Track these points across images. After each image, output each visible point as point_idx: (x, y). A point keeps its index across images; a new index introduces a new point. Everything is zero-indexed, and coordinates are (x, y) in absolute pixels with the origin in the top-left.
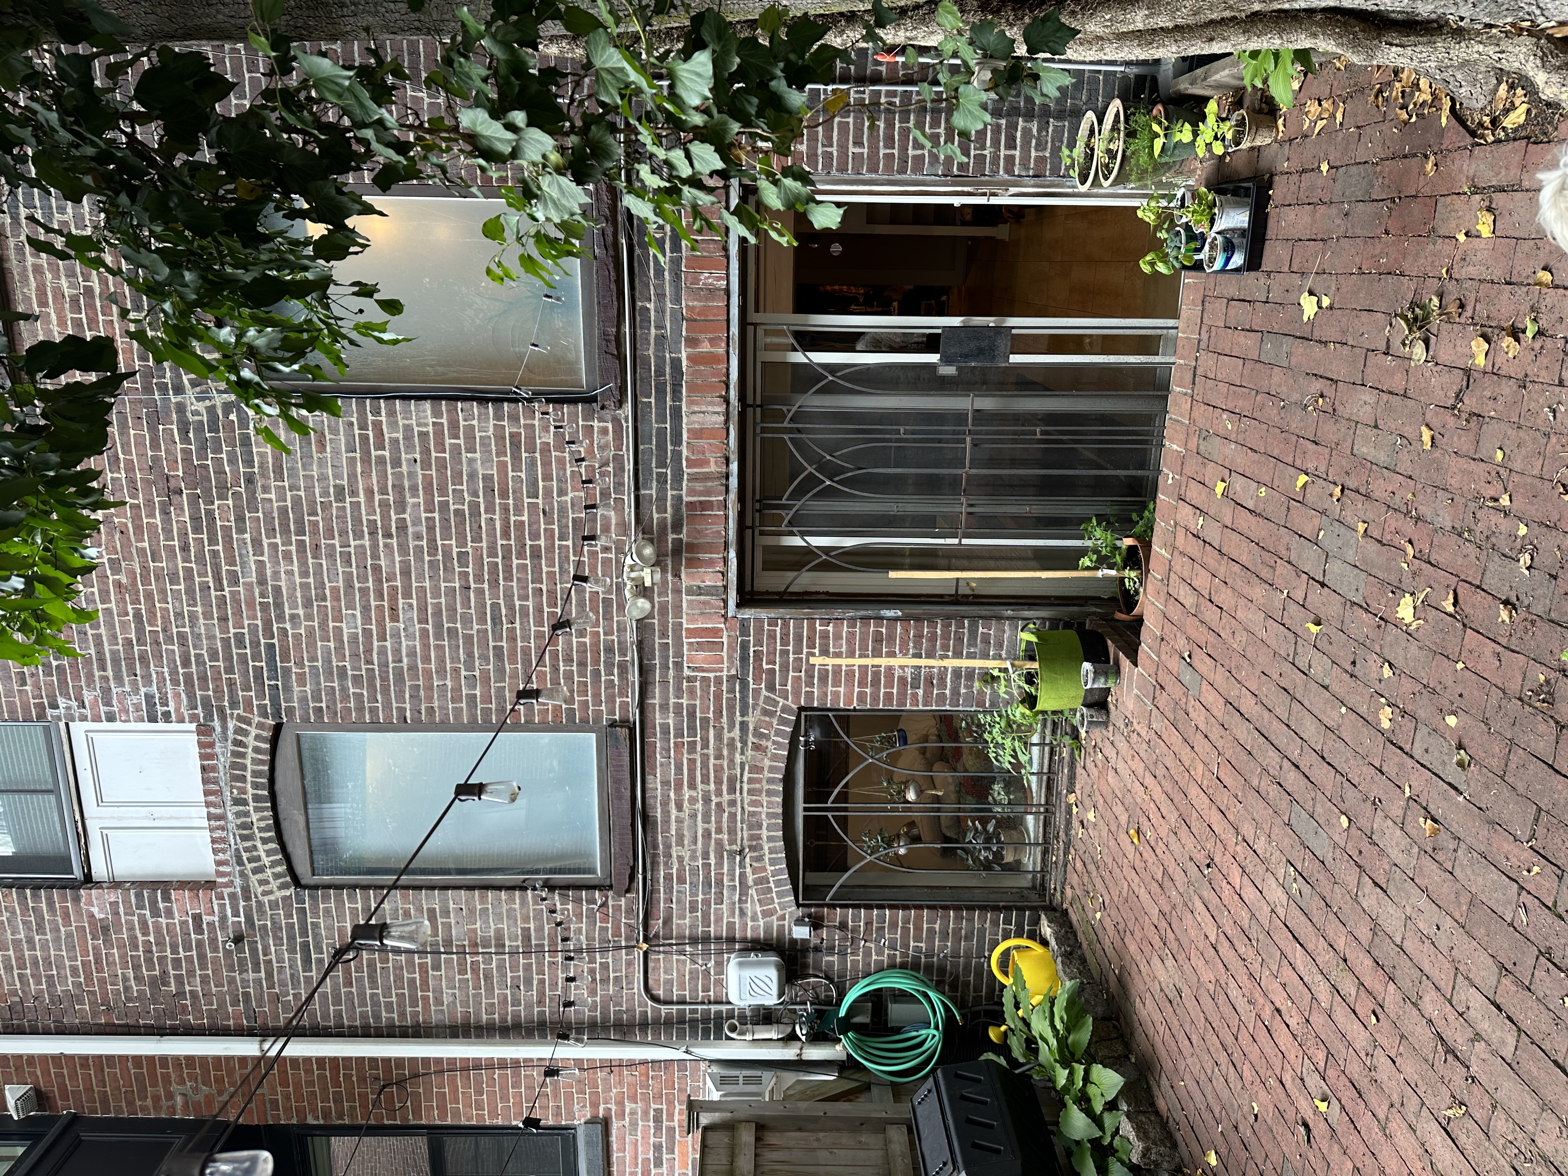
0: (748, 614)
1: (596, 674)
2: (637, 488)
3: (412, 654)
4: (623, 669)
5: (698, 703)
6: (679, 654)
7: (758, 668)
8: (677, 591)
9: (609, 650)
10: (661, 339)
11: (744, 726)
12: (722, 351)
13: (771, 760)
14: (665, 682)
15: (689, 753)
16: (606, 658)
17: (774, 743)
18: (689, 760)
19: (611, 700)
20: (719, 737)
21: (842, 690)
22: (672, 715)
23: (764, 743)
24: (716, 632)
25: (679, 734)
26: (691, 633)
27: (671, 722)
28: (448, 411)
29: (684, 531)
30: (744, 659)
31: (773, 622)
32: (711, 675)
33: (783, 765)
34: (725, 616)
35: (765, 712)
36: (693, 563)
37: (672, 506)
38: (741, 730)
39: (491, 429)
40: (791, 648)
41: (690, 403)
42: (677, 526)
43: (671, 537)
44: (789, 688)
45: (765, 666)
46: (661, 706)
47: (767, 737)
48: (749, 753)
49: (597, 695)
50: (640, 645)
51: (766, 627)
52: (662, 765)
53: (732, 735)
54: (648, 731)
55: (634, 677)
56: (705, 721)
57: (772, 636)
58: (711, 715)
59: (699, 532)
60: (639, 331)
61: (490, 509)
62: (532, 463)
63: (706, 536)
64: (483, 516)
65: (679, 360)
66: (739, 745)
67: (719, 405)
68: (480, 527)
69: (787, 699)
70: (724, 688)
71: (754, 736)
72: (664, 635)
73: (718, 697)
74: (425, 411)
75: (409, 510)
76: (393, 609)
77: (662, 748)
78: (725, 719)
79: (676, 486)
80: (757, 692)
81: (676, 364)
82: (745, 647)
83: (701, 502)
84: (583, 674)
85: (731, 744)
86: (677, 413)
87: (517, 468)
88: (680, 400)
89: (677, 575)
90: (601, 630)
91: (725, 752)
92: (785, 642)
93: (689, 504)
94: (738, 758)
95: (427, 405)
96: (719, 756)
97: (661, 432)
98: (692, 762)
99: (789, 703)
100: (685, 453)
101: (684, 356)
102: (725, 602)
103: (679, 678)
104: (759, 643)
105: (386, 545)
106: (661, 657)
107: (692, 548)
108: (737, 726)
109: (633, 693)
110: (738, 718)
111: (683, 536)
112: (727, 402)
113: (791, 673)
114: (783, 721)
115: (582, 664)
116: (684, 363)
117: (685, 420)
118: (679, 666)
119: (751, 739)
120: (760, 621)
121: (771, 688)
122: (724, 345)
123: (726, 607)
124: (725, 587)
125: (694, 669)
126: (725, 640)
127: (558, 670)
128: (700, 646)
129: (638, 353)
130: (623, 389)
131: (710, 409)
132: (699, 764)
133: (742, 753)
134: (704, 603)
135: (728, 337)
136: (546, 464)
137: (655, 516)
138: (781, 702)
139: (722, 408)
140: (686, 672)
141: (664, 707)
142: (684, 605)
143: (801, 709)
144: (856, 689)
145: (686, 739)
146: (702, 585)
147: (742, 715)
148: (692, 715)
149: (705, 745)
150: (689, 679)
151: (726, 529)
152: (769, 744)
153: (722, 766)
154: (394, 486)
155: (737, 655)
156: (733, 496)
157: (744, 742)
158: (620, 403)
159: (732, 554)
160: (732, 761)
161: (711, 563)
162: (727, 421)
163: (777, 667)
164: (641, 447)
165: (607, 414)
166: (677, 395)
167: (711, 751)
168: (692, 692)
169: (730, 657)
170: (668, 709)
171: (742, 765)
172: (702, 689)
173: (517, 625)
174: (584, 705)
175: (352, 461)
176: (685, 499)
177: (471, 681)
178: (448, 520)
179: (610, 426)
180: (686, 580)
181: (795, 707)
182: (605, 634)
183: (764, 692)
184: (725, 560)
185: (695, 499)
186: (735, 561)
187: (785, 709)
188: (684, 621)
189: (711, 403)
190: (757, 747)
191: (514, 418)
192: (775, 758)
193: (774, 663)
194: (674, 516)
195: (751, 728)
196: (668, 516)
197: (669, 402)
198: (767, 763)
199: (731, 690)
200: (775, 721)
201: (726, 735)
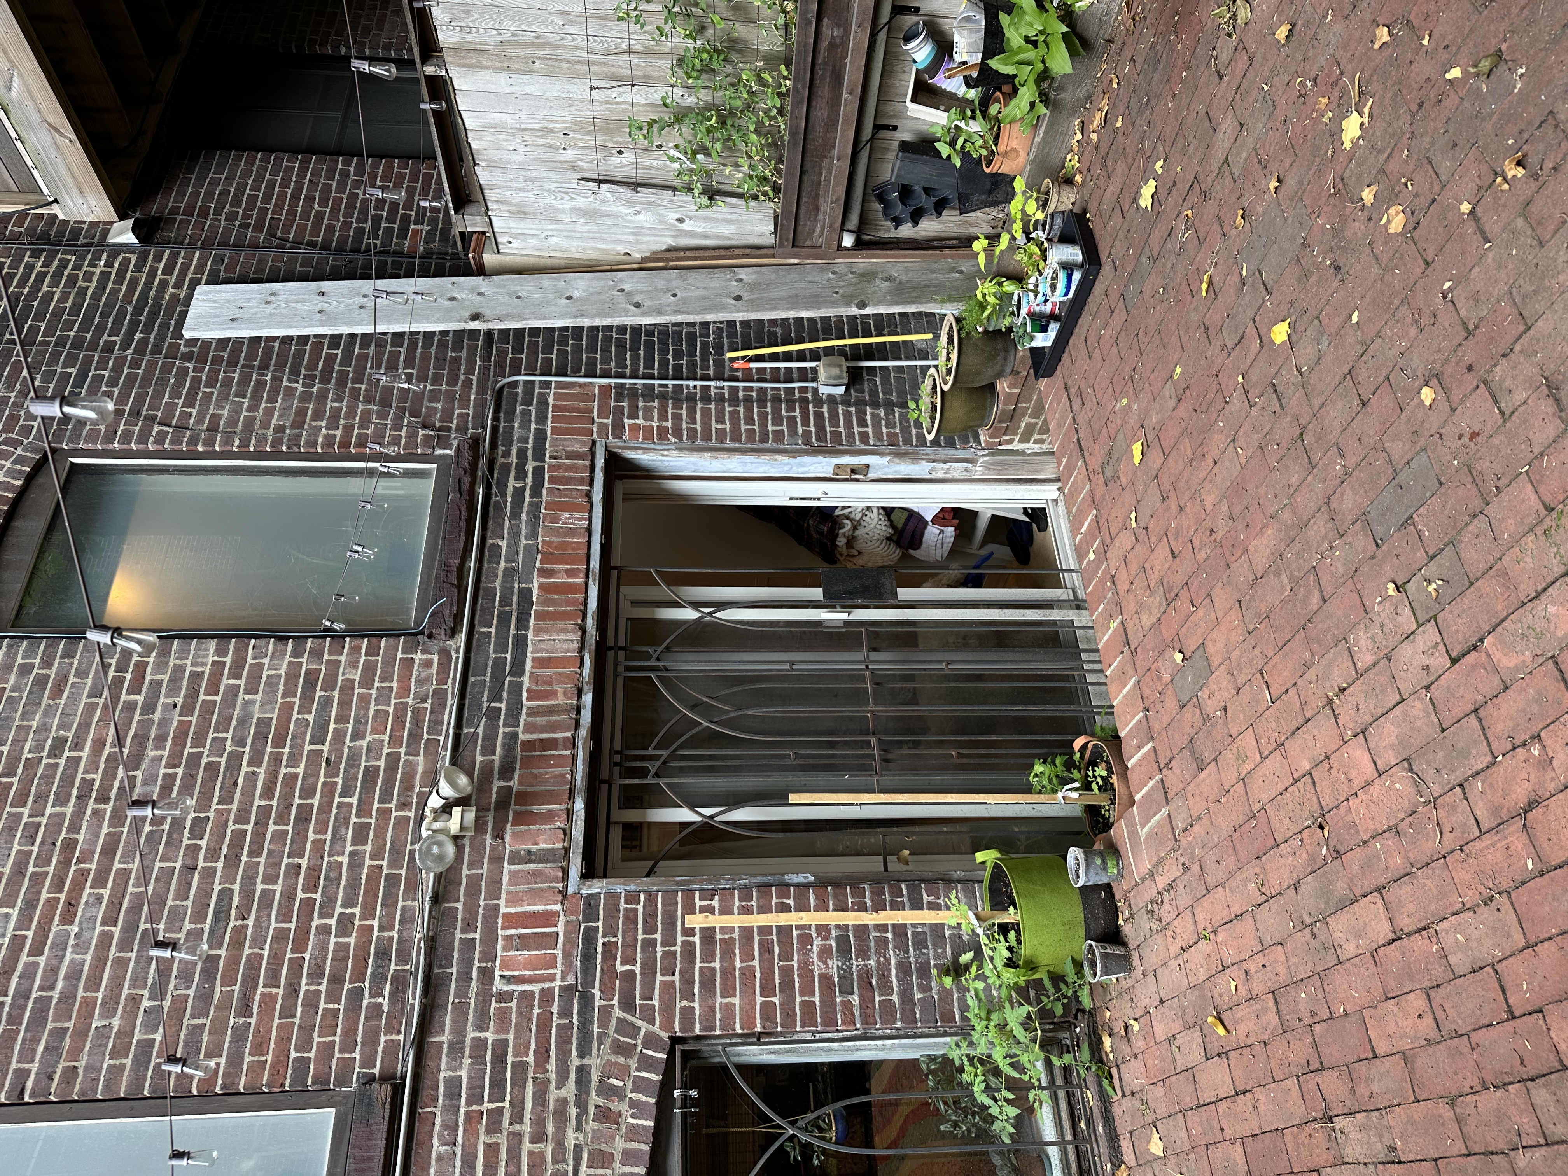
0: (596, 887)
1: (357, 995)
2: (459, 725)
3: (74, 975)
4: (400, 983)
5: (511, 1037)
6: (489, 956)
7: (610, 972)
8: (496, 860)
9: (383, 954)
10: (510, 573)
11: (583, 1071)
12: (580, 581)
13: (628, 1139)
14: (461, 1008)
15: (488, 1132)
16: (377, 966)
17: (633, 1104)
18: (488, 1146)
19: (371, 1040)
20: (541, 1098)
21: (736, 1001)
22: (467, 1061)
23: (615, 1105)
24: (548, 918)
25: (476, 1097)
26: (512, 920)
27: (464, 1074)
28: (236, 649)
29: (516, 777)
30: (588, 957)
31: (633, 898)
32: (536, 988)
33: (646, 1148)
34: (563, 894)
35: (620, 1049)
36: (523, 818)
37: (503, 746)
38: (579, 1082)
39: (284, 667)
40: (658, 936)
41: (538, 631)
42: (506, 771)
43: (497, 784)
44: (656, 1002)
45: (620, 968)
46: (451, 1045)
47: (618, 1093)
48: (591, 1125)
49: (350, 1032)
50: (432, 943)
51: (623, 905)
52: (440, 1159)
53: (563, 1093)
54: (425, 1094)
55: (415, 999)
56: (520, 1068)
57: (630, 917)
58: (531, 1059)
59: (535, 776)
60: (486, 565)
61: (256, 760)
62: (326, 703)
63: (546, 781)
64: (244, 769)
65: (530, 591)
66: (573, 1111)
67: (573, 632)
68: (236, 784)
69: (652, 1022)
70: (555, 1009)
71: (599, 1093)
72: (469, 926)
73: (544, 1024)
74: (207, 649)
75: (144, 765)
76: (71, 905)
77: (445, 1126)
78: (552, 1065)
79: (511, 721)
80: (606, 1012)
81: (526, 594)
82: (590, 937)
83: (542, 740)
84: (333, 997)
85: (561, 1115)
86: (521, 643)
87: (305, 709)
88: (527, 629)
89: (499, 835)
90: (376, 923)
91: (550, 1128)
92: (650, 928)
93: (527, 744)
94: (571, 1138)
95: (213, 644)
96: (539, 1137)
97: (499, 664)
98: (492, 1149)
99: (656, 1029)
100: (527, 684)
101: (535, 585)
102: (565, 871)
103: (485, 995)
104: (610, 930)
105: (95, 813)
106: (461, 961)
107: (524, 798)
108: (573, 1076)
109: (409, 1024)
110: (575, 1061)
111: (514, 783)
112: (584, 632)
113: (659, 977)
114: (646, 1063)
115: (337, 980)
116: (535, 592)
117: (530, 648)
118: (487, 975)
119: (595, 1099)
120: (613, 898)
121: (628, 1005)
122: (582, 575)
123: (565, 878)
124: (567, 851)
125: (509, 980)
126: (561, 929)
127: (297, 992)
128: (524, 942)
129: (483, 585)
130: (458, 618)
131: (563, 636)
132: (503, 1156)
133: (579, 1128)
134: (535, 873)
135: (588, 569)
136: (345, 704)
137: (479, 759)
138: (644, 1026)
139: (577, 636)
140: (498, 985)
141: (456, 1048)
142: (505, 879)
143: (675, 1040)
144: (759, 1000)
145: (487, 1106)
146: (533, 848)
147: (581, 1056)
148: (500, 1059)
149: (517, 1117)
150: (503, 997)
151: (573, 773)
152: (624, 1107)
153: (542, 1154)
154: (135, 735)
155: (578, 953)
156: (583, 732)
157: (582, 1105)
158: (453, 633)
159: (579, 805)
160: (560, 1144)
161: (549, 817)
162: (581, 649)
163: (638, 969)
164: (472, 679)
165: (435, 645)
166: (522, 622)
167: (526, 1128)
168: (503, 1018)
169: (567, 955)
170: (462, 1051)
171: (578, 1149)
172: (519, 1014)
173: (251, 922)
174: (327, 1050)
175: (90, 709)
176: (522, 737)
177: (153, 1018)
178: (194, 777)
179: (436, 658)
180: (510, 844)
181: (665, 1035)
182: (381, 929)
183: (617, 1013)
184: (569, 813)
185: (534, 736)
186: (582, 814)
187: (651, 1041)
188: (502, 903)
189: (565, 631)
190: (604, 1115)
191: (317, 654)
192: (633, 1133)
193: (633, 962)
194: (503, 758)
195: (595, 1078)
196: (496, 758)
197: (512, 630)
198: (620, 1144)
199: (566, 1012)
200: (633, 1064)
201: (554, 1094)
